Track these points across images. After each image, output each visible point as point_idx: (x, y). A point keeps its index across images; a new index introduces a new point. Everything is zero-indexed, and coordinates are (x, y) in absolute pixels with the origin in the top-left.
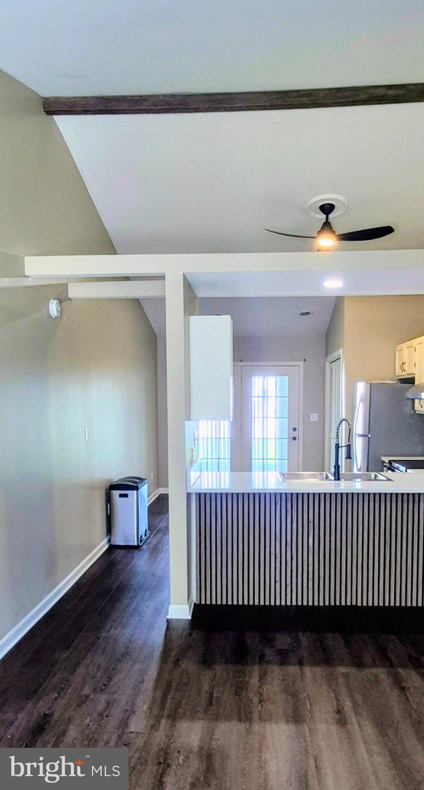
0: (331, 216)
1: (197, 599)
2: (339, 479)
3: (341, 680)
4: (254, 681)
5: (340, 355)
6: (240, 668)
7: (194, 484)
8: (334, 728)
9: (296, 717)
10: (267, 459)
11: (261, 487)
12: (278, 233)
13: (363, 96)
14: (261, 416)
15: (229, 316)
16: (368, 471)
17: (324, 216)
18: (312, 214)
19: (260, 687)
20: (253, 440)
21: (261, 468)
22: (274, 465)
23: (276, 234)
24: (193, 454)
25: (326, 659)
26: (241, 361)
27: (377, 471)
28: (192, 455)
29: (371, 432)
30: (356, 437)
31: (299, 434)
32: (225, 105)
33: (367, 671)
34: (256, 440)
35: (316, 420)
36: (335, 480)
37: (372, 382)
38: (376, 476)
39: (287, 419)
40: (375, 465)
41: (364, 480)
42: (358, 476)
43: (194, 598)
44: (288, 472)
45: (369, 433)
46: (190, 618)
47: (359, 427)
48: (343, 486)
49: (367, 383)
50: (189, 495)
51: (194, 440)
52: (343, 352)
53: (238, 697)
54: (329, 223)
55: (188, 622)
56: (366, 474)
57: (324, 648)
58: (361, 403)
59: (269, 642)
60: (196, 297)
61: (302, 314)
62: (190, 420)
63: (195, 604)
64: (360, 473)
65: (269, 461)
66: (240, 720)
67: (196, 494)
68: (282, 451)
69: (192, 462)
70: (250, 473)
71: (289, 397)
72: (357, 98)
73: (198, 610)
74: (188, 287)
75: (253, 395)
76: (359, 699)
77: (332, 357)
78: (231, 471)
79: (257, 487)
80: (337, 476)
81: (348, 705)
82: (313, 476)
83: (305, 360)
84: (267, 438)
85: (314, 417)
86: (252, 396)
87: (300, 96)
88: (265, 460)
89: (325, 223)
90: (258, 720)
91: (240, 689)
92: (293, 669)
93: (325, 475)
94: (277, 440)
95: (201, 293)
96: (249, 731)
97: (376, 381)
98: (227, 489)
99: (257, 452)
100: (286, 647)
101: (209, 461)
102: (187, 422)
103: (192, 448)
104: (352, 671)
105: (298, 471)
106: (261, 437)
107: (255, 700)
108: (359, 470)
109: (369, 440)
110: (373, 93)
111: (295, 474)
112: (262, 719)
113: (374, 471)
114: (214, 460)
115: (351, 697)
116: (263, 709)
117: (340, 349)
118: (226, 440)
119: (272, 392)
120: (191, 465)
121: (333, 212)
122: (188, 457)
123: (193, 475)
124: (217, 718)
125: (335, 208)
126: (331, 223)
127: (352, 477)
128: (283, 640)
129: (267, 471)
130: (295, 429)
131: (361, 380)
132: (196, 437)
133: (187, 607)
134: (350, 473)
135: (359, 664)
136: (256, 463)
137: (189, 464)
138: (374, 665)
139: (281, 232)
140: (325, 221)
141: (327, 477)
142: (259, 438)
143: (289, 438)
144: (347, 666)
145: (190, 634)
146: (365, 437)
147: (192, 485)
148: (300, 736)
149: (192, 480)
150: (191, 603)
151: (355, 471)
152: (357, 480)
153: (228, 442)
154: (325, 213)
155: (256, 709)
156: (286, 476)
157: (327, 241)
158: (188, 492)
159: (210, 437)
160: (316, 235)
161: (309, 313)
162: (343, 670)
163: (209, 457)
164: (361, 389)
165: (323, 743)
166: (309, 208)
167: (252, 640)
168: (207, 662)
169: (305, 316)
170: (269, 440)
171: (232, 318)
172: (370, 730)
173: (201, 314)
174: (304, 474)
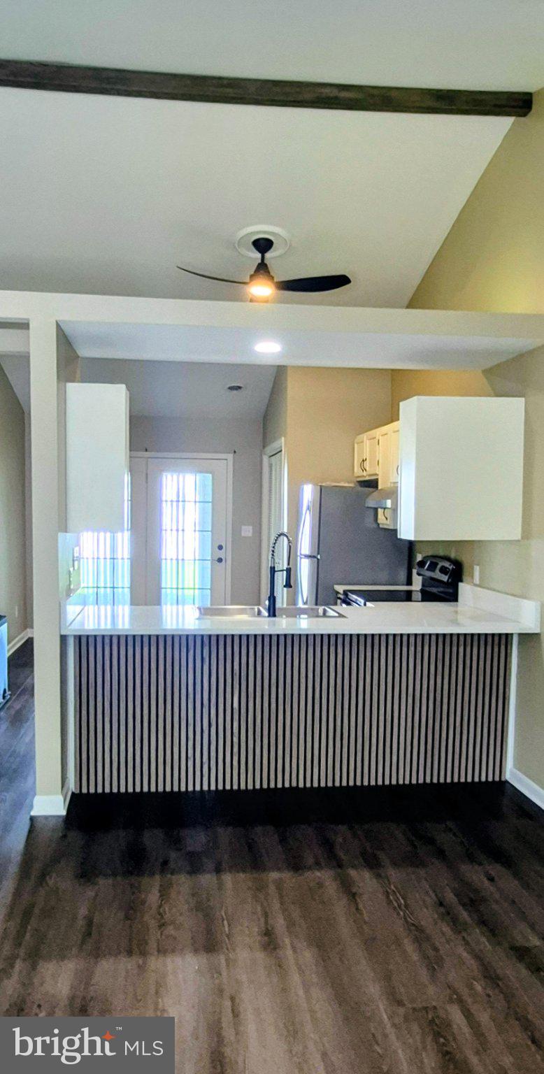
0: (268, 255)
1: (76, 788)
2: (274, 615)
3: (272, 889)
4: (153, 897)
5: (281, 447)
6: (133, 879)
7: (71, 623)
8: (260, 955)
9: (209, 943)
10: (183, 589)
11: (174, 627)
12: (194, 273)
13: (308, 96)
14: (174, 528)
15: (123, 386)
16: (316, 604)
17: (259, 255)
18: (244, 251)
19: (160, 906)
20: (164, 561)
21: (175, 601)
22: (192, 598)
23: (193, 275)
24: (71, 579)
25: (253, 861)
26: (146, 450)
27: (327, 604)
28: (70, 581)
29: (320, 552)
30: (301, 558)
31: (227, 554)
32: (119, 87)
33: (308, 874)
34: (169, 561)
35: (250, 534)
36: (269, 616)
37: (324, 484)
38: (325, 611)
39: (210, 533)
40: (325, 596)
41: (309, 617)
42: (303, 611)
43: (72, 785)
44: (211, 605)
45: (318, 554)
46: (64, 813)
47: (305, 545)
48: (283, 625)
49: (315, 484)
50: (63, 639)
51: (73, 561)
52: (285, 444)
53: (129, 922)
54: (266, 265)
55: (61, 819)
56: (312, 609)
57: (251, 847)
58: (308, 512)
59: (176, 842)
60: (79, 357)
61: (231, 388)
62: (66, 532)
63: (73, 794)
64: (306, 606)
65: (186, 591)
66: (130, 953)
67: (75, 636)
68: (203, 577)
69: (69, 592)
70: (159, 607)
71: (212, 502)
72: (300, 98)
73: (77, 802)
74: (65, 341)
75: (164, 498)
76: (296, 913)
77: (270, 449)
78: (132, 603)
79: (169, 627)
80: (272, 612)
81: (280, 923)
82: (241, 612)
83: (235, 452)
84: (183, 560)
85: (247, 531)
86: (161, 501)
87: (223, 86)
88: (180, 591)
89: (259, 264)
90: (156, 953)
91: (132, 910)
92: (207, 879)
93: (256, 610)
94: (197, 562)
95: (85, 352)
96: (142, 968)
97: (328, 483)
98: (127, 630)
99: (168, 579)
100: (199, 849)
101: (102, 591)
102: (61, 535)
103: (70, 572)
104: (287, 876)
105: (225, 605)
106: (175, 557)
107: (153, 924)
108: (305, 603)
109: (318, 562)
110: (321, 93)
111: (218, 609)
112: (162, 951)
113: (323, 605)
114: (108, 590)
115: (284, 910)
116: (163, 937)
117: (280, 438)
118: (126, 560)
119: (190, 494)
120: (68, 595)
121: (270, 251)
122: (62, 584)
123: (72, 610)
124: (97, 954)
125: (274, 246)
126: (269, 266)
127: (295, 613)
128: (196, 839)
129: (183, 605)
130: (220, 548)
131: (307, 482)
132: (76, 555)
133: (61, 798)
134: (294, 607)
135: (296, 866)
136: (168, 593)
137: (64, 593)
138: (318, 865)
139: (201, 273)
140: (260, 261)
141: (259, 613)
142: (172, 559)
143: (213, 560)
144: (279, 869)
145: (65, 836)
146: (313, 559)
147: (68, 624)
148: (215, 971)
149: (70, 617)
150: (67, 793)
151: (300, 605)
152: (302, 616)
153: (127, 564)
154: (260, 252)
155: (154, 936)
156: (205, 612)
157: (262, 290)
158: (62, 633)
159: (102, 556)
160: (247, 279)
161: (240, 388)
162: (274, 875)
163: (102, 585)
164: (308, 493)
165: (244, 978)
166: (239, 242)
167: (152, 839)
168: (86, 874)
169: (235, 392)
170: (186, 562)
171: (128, 388)
172: (308, 955)
173: (83, 381)
174: (230, 609)
